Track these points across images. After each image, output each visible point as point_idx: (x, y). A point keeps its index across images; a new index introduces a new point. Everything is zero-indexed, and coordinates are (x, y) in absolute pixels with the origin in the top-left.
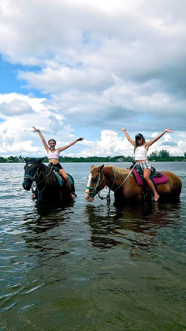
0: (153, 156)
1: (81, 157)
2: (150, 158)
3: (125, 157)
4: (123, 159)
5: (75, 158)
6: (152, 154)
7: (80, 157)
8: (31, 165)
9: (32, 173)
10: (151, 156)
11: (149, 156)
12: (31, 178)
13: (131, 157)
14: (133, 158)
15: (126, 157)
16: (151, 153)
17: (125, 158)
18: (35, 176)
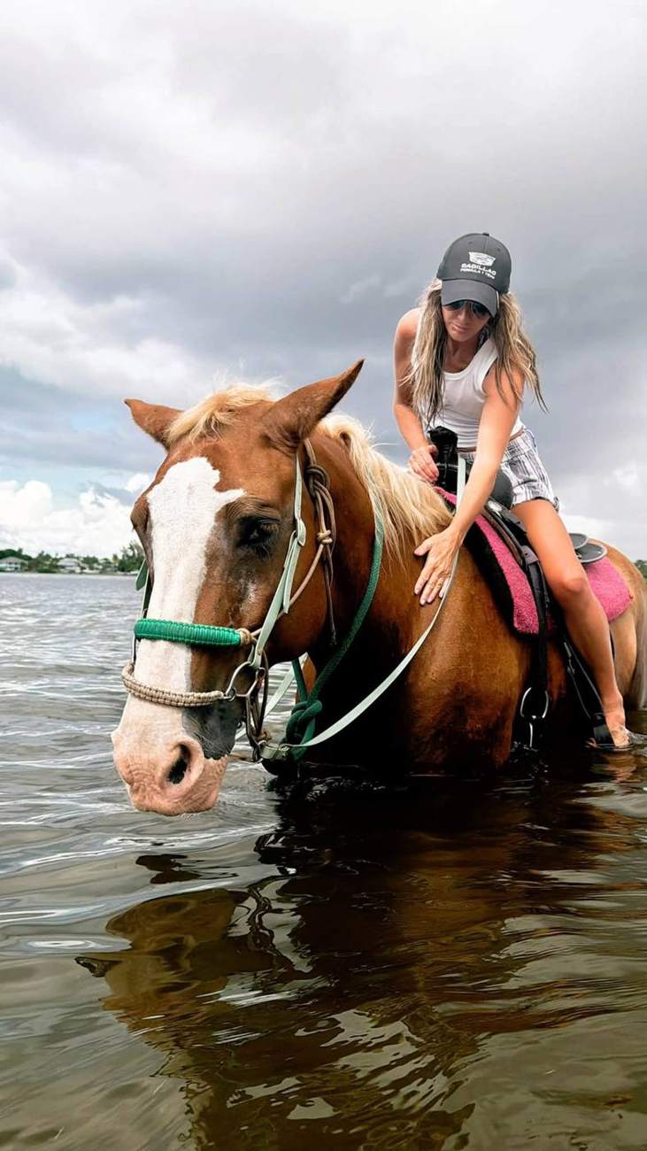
0: (134, 554)
2: (122, 562)
3: (29, 554)
4: (20, 561)
6: (131, 548)
10: (127, 556)
11: (120, 557)
13: (53, 556)
14: (57, 560)
15: (34, 556)
16: (127, 546)
17: (29, 558)
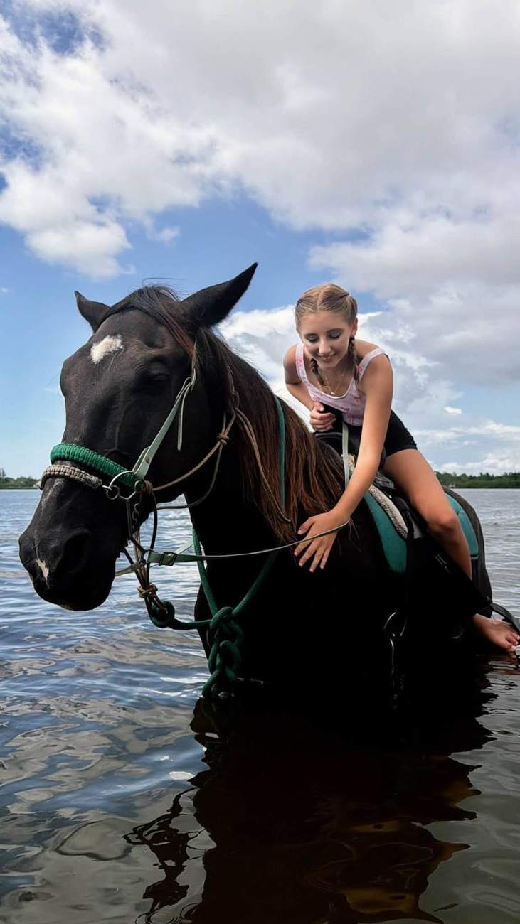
1: (484, 473)
5: (464, 475)
7: (481, 474)
8: (117, 343)
9: (114, 431)
12: (106, 480)
18: (148, 454)
